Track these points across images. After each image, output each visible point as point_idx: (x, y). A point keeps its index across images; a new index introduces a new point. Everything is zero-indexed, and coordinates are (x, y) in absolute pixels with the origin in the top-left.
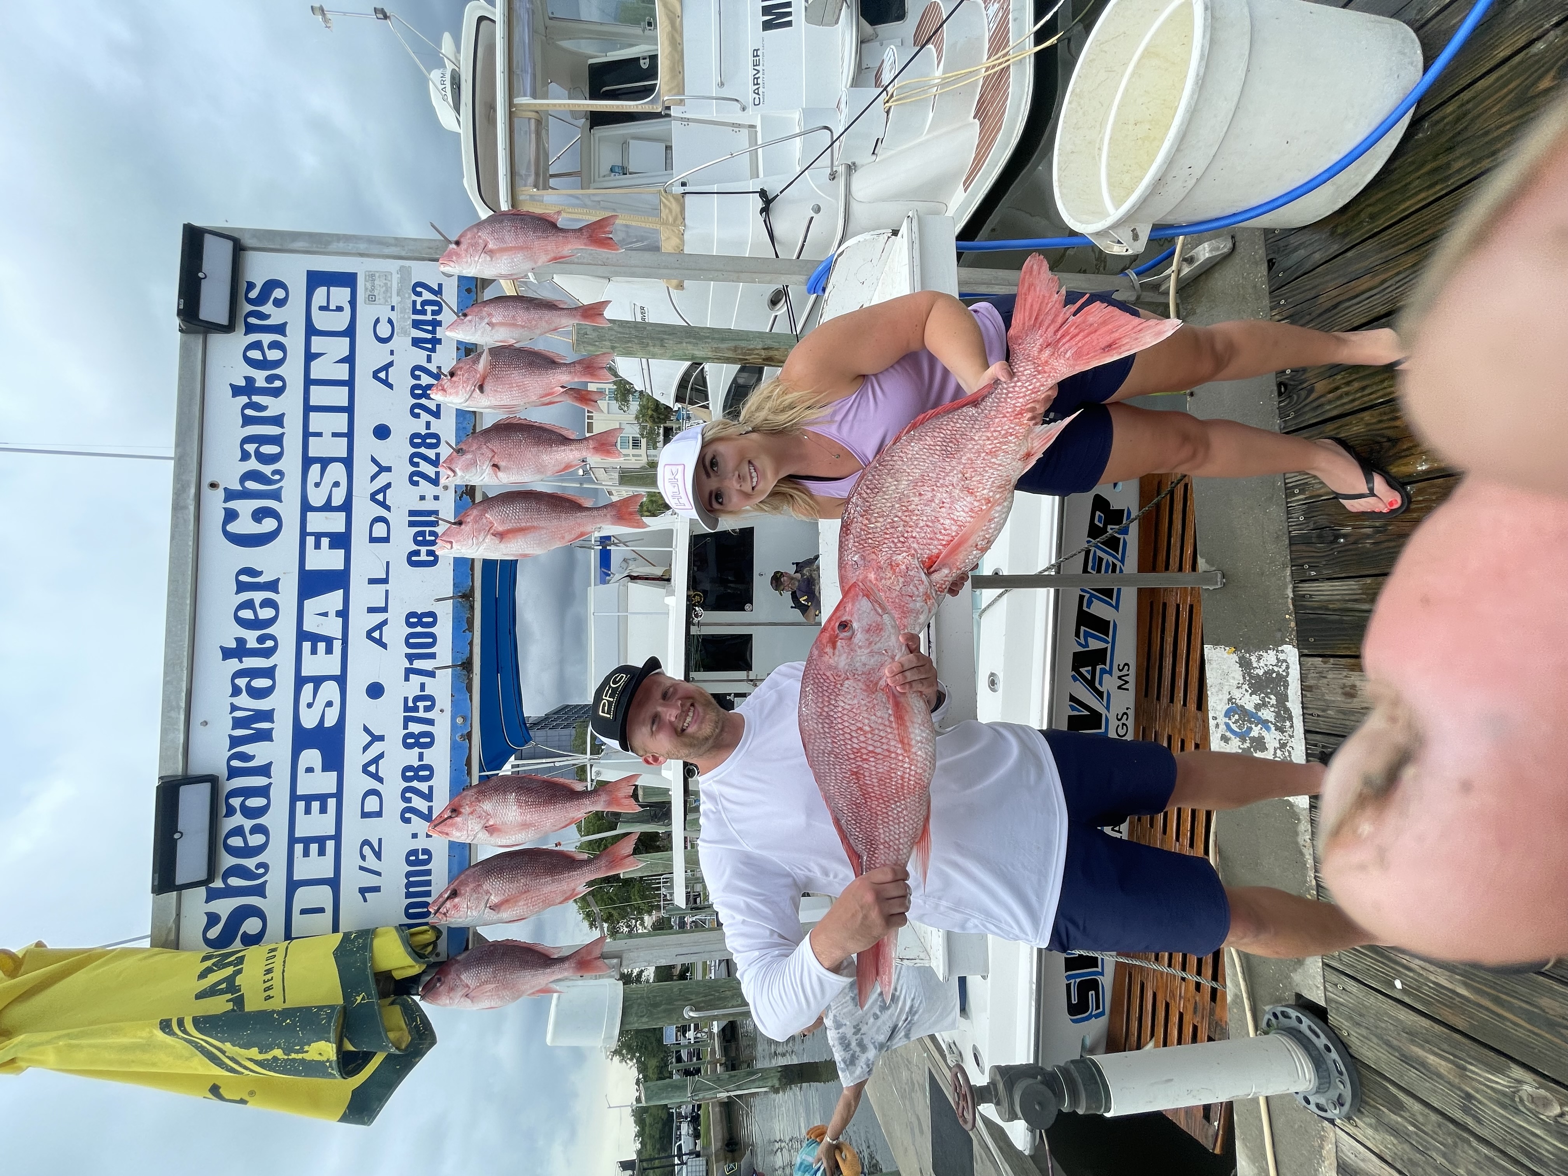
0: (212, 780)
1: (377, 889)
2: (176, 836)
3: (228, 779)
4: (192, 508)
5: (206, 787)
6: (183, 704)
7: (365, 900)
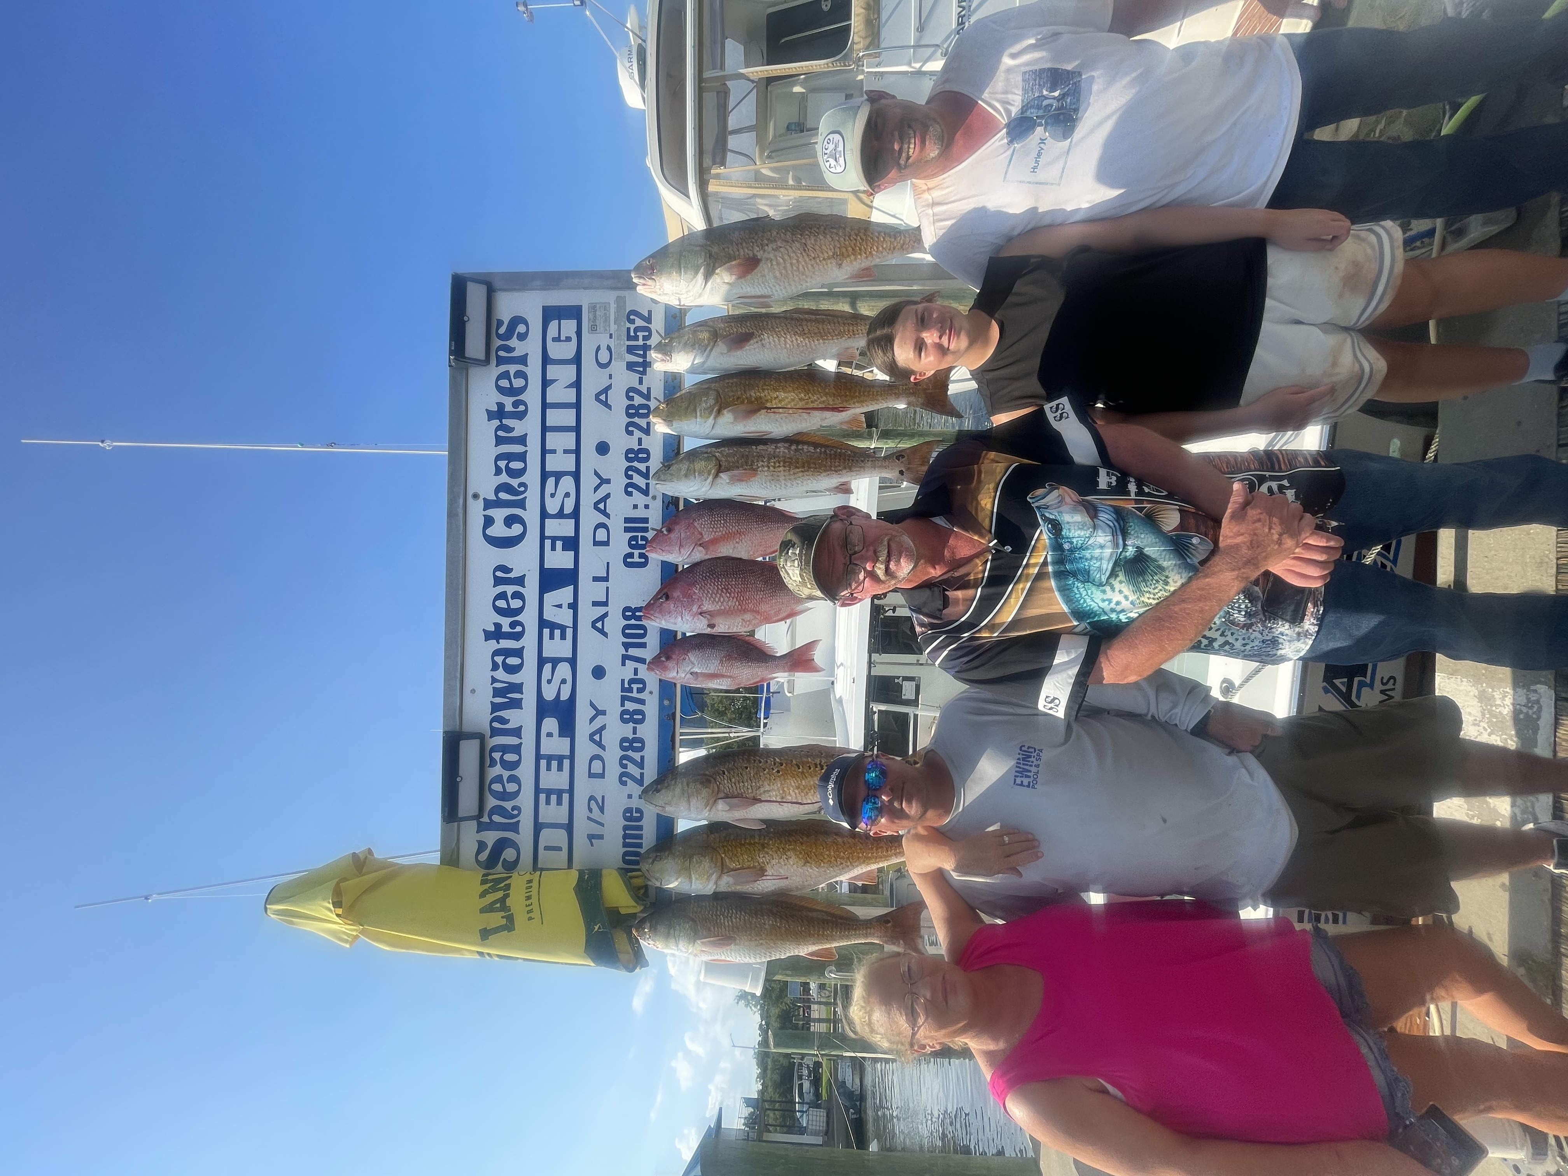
0: (481, 737)
1: (601, 837)
2: (458, 779)
3: (491, 737)
4: (461, 515)
5: (476, 743)
6: (458, 675)
7: (592, 845)
